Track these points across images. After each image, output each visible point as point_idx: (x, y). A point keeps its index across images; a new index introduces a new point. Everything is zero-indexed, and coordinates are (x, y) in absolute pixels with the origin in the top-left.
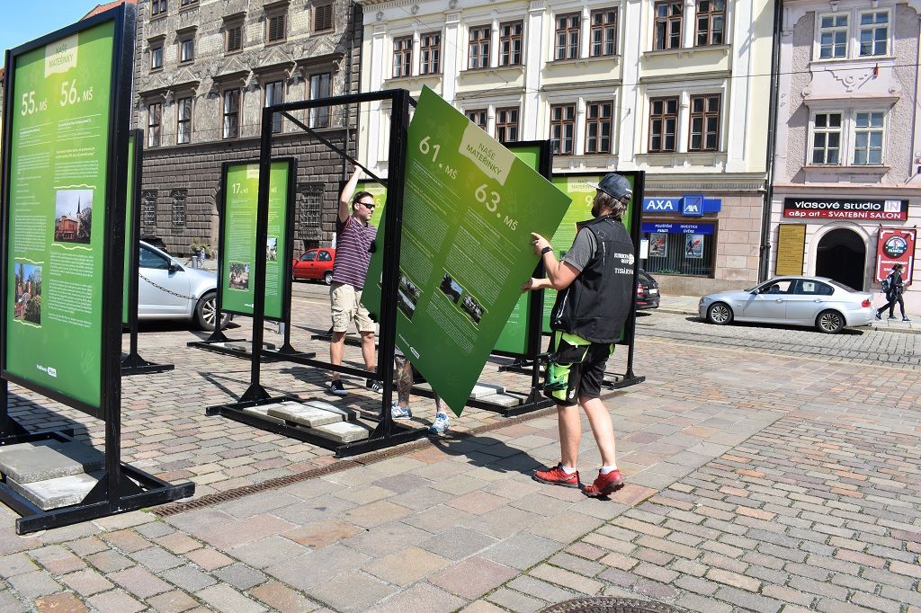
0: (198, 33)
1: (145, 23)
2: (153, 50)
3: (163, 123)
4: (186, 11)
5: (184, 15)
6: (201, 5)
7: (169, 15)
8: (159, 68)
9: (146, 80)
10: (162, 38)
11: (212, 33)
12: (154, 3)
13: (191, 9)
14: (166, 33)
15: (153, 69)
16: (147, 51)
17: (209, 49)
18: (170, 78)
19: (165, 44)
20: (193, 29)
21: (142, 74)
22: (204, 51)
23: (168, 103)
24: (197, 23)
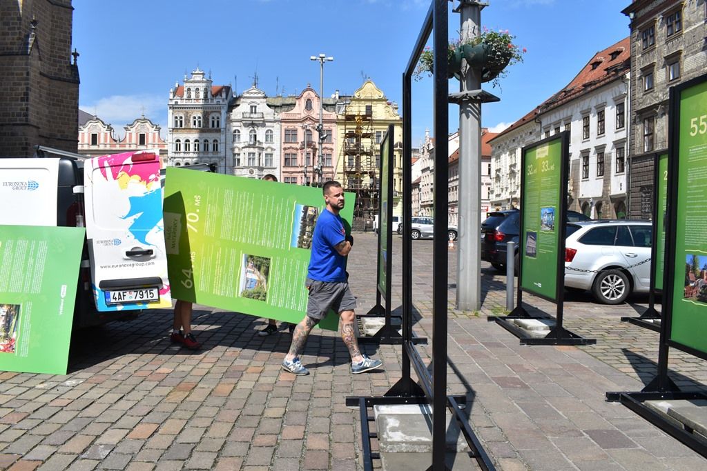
0: (682, 55)
1: (637, 57)
2: (645, 77)
3: (656, 131)
4: (671, 40)
5: (670, 44)
6: (684, 32)
7: (657, 46)
8: (651, 89)
9: (641, 101)
10: (652, 65)
11: (696, 52)
12: (644, 41)
13: (676, 38)
14: (655, 61)
15: (646, 91)
16: (640, 78)
17: (694, 66)
18: (660, 95)
19: (655, 70)
20: (679, 53)
21: (637, 96)
22: (689, 69)
23: (659, 115)
24: (682, 48)
